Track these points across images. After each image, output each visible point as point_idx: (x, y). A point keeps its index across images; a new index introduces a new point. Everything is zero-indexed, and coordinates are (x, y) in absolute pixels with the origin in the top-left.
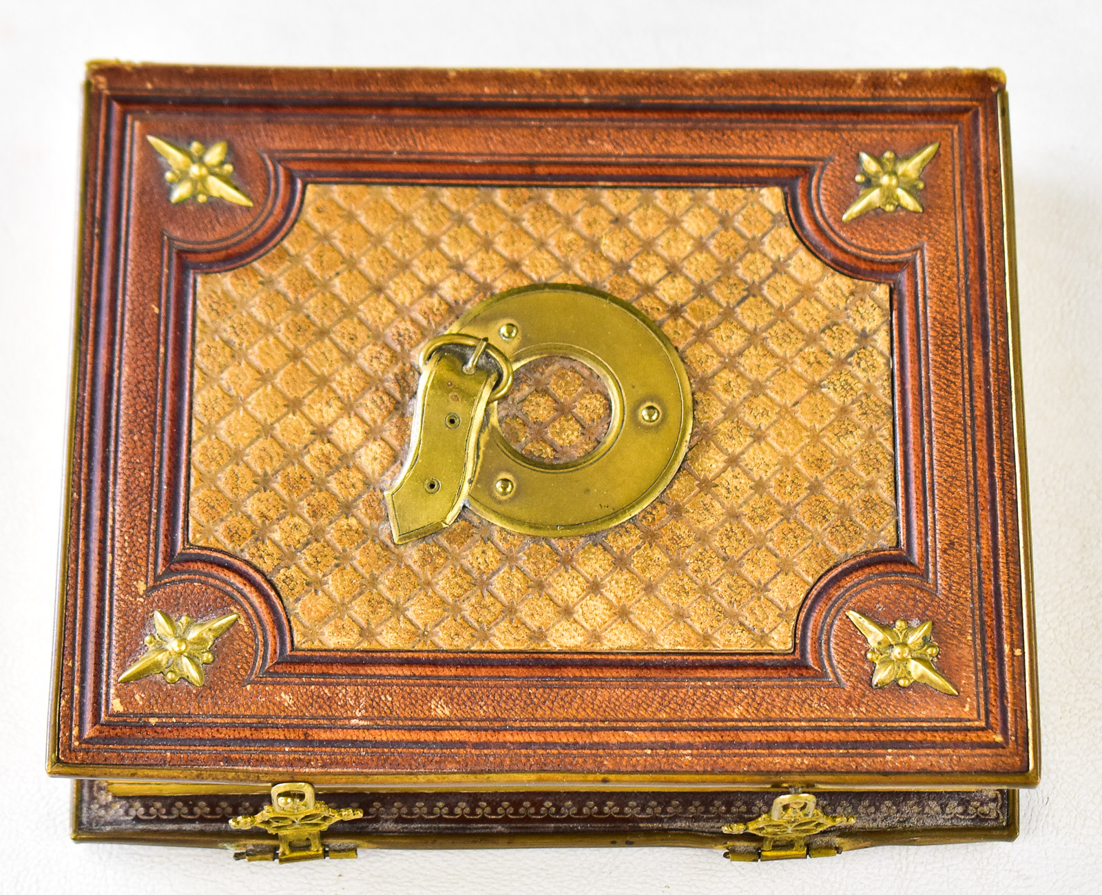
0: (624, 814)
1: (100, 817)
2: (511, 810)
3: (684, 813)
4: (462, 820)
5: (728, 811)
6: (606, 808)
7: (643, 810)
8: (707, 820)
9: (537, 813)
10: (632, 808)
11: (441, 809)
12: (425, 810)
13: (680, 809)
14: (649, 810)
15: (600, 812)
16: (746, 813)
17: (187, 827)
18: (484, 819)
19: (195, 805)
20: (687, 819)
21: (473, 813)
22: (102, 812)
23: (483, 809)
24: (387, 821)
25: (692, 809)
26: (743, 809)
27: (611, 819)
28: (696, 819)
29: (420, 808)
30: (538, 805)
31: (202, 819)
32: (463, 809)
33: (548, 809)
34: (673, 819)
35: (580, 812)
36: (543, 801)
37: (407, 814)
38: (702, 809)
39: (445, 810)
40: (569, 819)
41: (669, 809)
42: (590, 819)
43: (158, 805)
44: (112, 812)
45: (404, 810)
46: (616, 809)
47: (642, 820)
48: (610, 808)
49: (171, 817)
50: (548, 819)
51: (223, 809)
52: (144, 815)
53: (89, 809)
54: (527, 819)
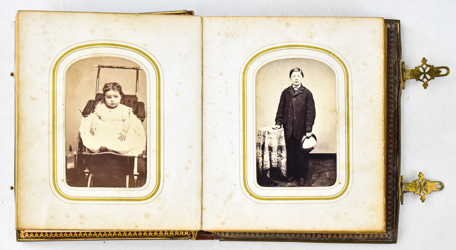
0: (393, 113)
1: (392, 236)
2: (392, 139)
3: (393, 98)
4: (394, 151)
5: (393, 88)
6: (392, 117)
7: (392, 108)
8: (395, 93)
9: (393, 133)
10: (392, 111)
11: (391, 156)
12: (391, 160)
13: (392, 100)
14: (392, 107)
15: (393, 118)
16: (393, 84)
17: (395, 216)
18: (394, 146)
19: (389, 214)
20: (395, 98)
21: (392, 148)
22: (390, 236)
23: (391, 146)
24: (394, 169)
25: (392, 97)
26: (392, 84)
27: (395, 116)
28: (395, 96)
29: (391, 161)
30: (391, 133)
31: (393, 213)
32: (391, 151)
33: (391, 131)
34: (395, 101)
35: (393, 123)
36: (390, 132)
37: (392, 164)
38: (392, 94)
39: (391, 155)
40: (395, 126)
41: (392, 102)
42: (394, 121)
43: (389, 223)
44: (390, 234)
45: (391, 165)
46: (392, 114)
47: (395, 108)
48: (392, 116)
49: (392, 220)
50: (394, 131)
51: (390, 207)
52: (391, 226)
53: (389, 239)
54: (394, 136)
